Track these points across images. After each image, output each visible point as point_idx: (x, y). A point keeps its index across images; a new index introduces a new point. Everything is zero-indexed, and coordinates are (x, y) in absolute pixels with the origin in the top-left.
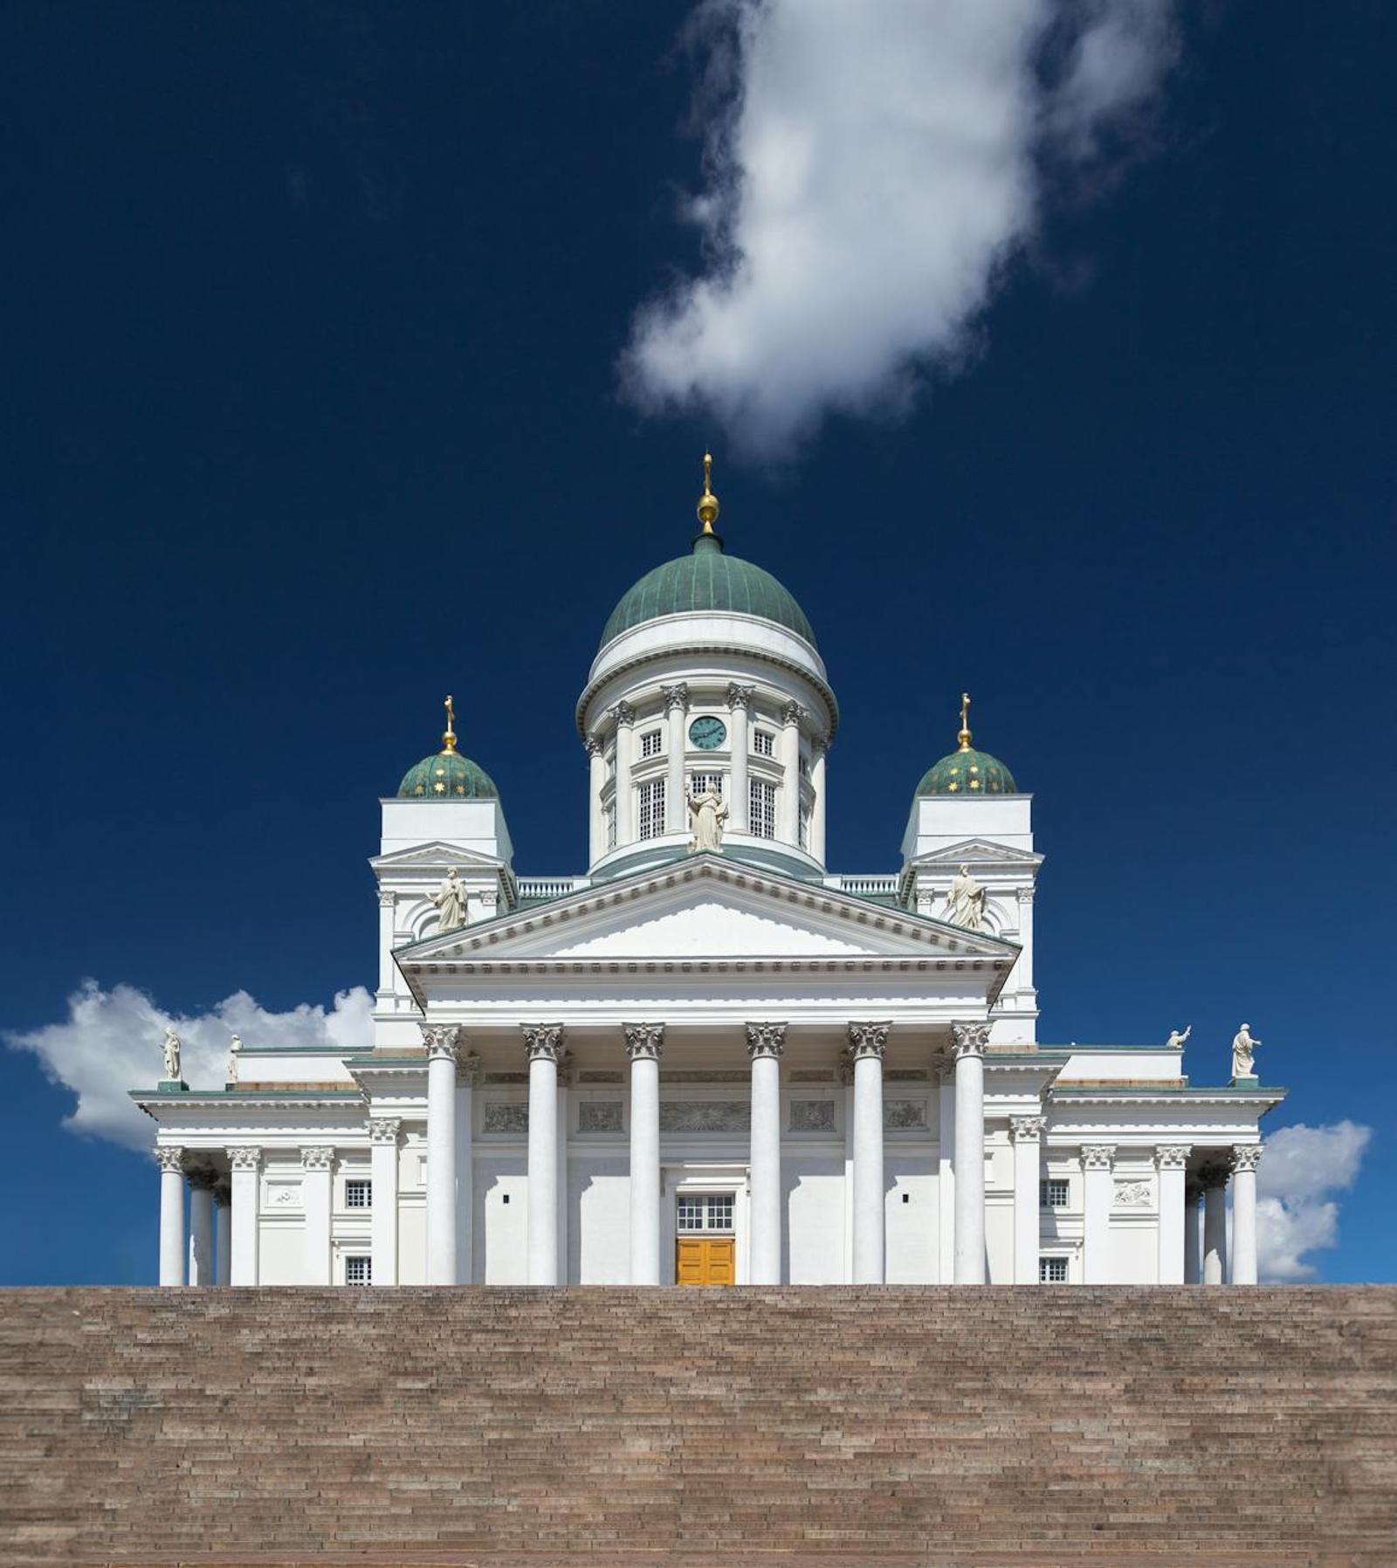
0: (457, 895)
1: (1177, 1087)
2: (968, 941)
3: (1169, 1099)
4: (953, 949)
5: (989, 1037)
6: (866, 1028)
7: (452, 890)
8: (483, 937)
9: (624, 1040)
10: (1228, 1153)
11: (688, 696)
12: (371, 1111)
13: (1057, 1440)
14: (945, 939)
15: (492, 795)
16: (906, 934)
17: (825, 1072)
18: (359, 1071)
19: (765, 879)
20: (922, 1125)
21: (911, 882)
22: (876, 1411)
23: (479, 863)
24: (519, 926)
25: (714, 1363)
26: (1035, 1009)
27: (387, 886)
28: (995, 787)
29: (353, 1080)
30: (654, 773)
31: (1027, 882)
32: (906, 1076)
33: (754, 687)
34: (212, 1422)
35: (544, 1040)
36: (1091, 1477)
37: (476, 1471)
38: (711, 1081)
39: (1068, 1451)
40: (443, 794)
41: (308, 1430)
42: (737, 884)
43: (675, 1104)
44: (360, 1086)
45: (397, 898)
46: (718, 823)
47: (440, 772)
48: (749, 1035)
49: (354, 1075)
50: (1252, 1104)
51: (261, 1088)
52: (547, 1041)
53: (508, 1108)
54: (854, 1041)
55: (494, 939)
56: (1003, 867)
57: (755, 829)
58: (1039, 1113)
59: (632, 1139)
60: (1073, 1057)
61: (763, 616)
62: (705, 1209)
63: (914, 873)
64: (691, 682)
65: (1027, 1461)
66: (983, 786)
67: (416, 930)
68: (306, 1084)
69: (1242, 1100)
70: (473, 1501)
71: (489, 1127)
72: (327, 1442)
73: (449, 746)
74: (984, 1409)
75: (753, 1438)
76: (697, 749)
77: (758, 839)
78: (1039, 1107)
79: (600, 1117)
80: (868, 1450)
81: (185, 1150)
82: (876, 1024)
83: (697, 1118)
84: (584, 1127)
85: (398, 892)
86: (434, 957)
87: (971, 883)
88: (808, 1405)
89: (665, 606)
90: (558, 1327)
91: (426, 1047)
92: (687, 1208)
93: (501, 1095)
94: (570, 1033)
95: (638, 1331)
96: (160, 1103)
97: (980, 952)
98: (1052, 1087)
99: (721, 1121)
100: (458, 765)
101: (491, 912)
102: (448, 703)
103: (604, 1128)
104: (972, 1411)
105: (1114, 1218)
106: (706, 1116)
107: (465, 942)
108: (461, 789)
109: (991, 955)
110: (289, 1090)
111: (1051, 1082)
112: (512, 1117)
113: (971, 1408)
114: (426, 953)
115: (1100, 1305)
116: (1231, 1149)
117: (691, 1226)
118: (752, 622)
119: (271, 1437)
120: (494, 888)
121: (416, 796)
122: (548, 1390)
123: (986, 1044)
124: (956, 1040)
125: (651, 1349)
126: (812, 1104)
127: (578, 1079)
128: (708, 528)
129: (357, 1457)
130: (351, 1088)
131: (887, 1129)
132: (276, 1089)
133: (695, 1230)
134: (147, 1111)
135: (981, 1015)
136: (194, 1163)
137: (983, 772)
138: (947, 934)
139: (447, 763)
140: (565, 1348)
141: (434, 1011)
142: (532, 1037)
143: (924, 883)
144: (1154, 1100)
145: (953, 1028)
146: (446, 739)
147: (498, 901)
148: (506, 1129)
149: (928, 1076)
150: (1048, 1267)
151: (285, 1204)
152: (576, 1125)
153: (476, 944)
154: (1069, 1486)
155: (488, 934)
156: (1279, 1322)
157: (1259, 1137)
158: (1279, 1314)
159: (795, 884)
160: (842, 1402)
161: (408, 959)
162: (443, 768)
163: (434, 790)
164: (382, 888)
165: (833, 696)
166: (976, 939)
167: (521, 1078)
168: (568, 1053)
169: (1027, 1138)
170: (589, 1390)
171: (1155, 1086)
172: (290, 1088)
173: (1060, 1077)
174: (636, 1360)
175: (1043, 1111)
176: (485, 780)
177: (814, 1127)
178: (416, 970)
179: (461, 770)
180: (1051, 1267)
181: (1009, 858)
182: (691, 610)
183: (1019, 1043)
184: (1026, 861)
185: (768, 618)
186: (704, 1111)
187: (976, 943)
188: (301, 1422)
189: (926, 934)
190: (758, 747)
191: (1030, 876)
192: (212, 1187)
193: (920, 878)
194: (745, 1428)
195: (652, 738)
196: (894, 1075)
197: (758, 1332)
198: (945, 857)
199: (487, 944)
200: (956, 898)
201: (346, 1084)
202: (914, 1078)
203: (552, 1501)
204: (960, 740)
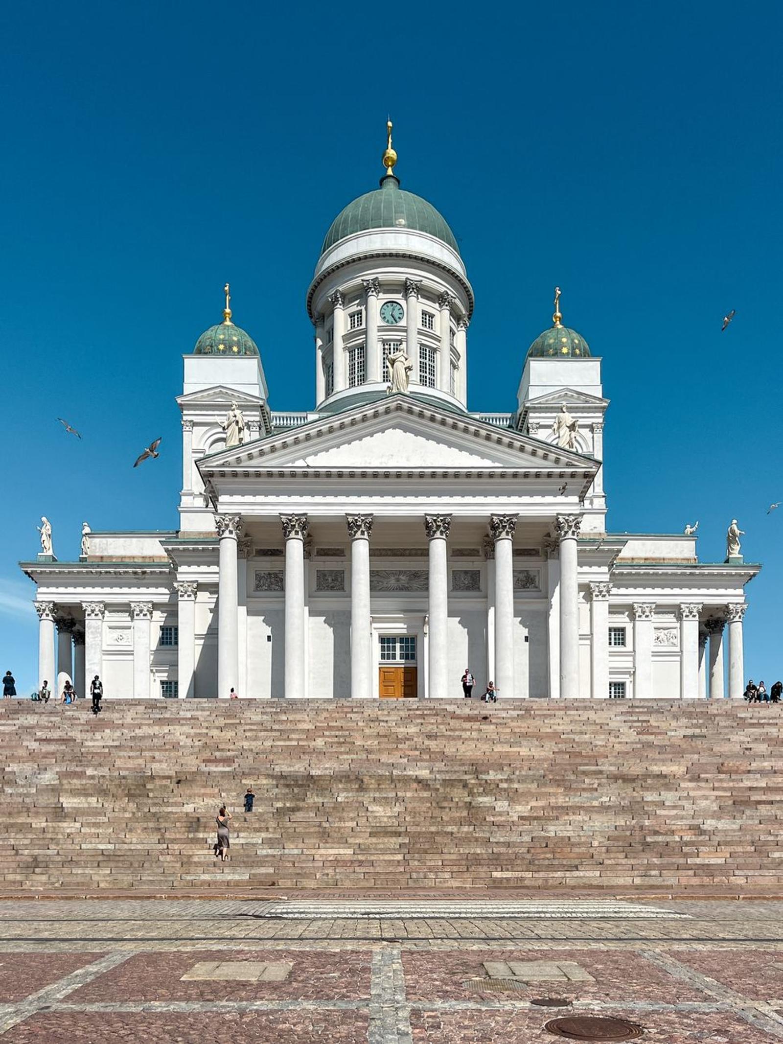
0: (237, 422)
1: (693, 563)
2: (568, 458)
3: (688, 571)
4: (558, 464)
5: (581, 525)
6: (502, 518)
7: (234, 418)
8: (255, 452)
9: (347, 526)
10: (725, 609)
11: (380, 286)
12: (178, 576)
13: (648, 806)
14: (552, 456)
15: (255, 353)
16: (527, 453)
17: (473, 550)
18: (170, 547)
19: (437, 413)
20: (536, 587)
21: (525, 418)
22: (529, 786)
23: (248, 401)
24: (278, 444)
25: (418, 753)
26: (604, 508)
27: (188, 416)
28: (578, 351)
29: (166, 554)
30: (359, 340)
31: (597, 418)
32: (526, 553)
33: (421, 281)
34: (92, 795)
35: (295, 525)
36: (673, 833)
37: (270, 830)
38: (401, 555)
39: (656, 814)
40: (224, 352)
41: (156, 801)
42: (419, 417)
43: (377, 571)
44: (171, 558)
45: (194, 424)
46: (406, 373)
47: (222, 337)
48: (427, 523)
49: (167, 550)
50: (740, 575)
51: (105, 560)
52: (297, 526)
53: (269, 574)
54: (494, 527)
55: (262, 453)
56: (583, 408)
57: (423, 381)
58: (608, 580)
59: (353, 596)
60: (629, 542)
61: (426, 232)
62: (398, 645)
63: (526, 412)
64: (381, 277)
65: (631, 822)
66: (570, 351)
67: (207, 448)
68: (134, 558)
69: (734, 572)
70: (270, 852)
71: (258, 587)
72: (170, 809)
73: (228, 319)
74: (599, 785)
75: (450, 806)
76: (385, 324)
77: (424, 387)
78: (608, 576)
79: (330, 579)
80: (525, 814)
81: (55, 604)
82: (508, 515)
83: (392, 582)
84: (320, 588)
85: (195, 421)
86: (223, 465)
87: (568, 418)
88: (484, 782)
89: (363, 225)
90: (314, 728)
91: (217, 530)
92: (386, 645)
93: (266, 564)
94: (311, 521)
95: (367, 731)
96: (39, 570)
97: (573, 465)
98: (615, 562)
99: (408, 583)
100: (233, 332)
101: (256, 436)
102: (227, 288)
103: (332, 588)
104: (591, 786)
105: (655, 654)
106: (398, 580)
107: (244, 455)
108: (235, 349)
109: (582, 468)
110: (122, 562)
111: (615, 559)
112: (273, 580)
113: (590, 784)
114: (218, 463)
115: (663, 713)
116: (727, 606)
117: (389, 658)
118: (420, 236)
119: (132, 806)
120: (257, 419)
121: (206, 353)
122: (313, 773)
123: (578, 530)
124: (559, 527)
125: (376, 742)
126: (466, 572)
127: (315, 554)
128: (390, 172)
129: (191, 820)
130: (163, 560)
131: (516, 590)
132: (114, 560)
133: (391, 661)
134: (30, 576)
135: (576, 510)
136: (61, 614)
137: (569, 341)
138: (554, 453)
139: (226, 331)
140: (320, 743)
141: (223, 504)
142: (287, 523)
143: (533, 418)
144: (679, 571)
145: (557, 519)
146: (226, 313)
147: (260, 429)
148: (269, 589)
149: (540, 553)
150: (613, 688)
151: (121, 643)
152: (315, 587)
153: (250, 457)
154: (660, 838)
155: (258, 449)
156: (777, 724)
157: (744, 598)
158: (775, 718)
159: (456, 416)
160: (506, 780)
161: (206, 467)
162: (224, 334)
163: (218, 349)
164: (185, 418)
165: (471, 289)
166: (572, 456)
167: (280, 553)
168: (309, 535)
169: (600, 598)
170: (340, 771)
171: (679, 562)
172: (124, 560)
173: (621, 555)
174: (368, 751)
175: (610, 579)
176: (250, 343)
177: (468, 588)
178: (211, 475)
179: (235, 335)
180: (615, 689)
181: (587, 402)
182: (380, 227)
183: (595, 531)
184: (598, 404)
185: (430, 234)
186: (397, 577)
187: (573, 460)
188: (151, 795)
189: (540, 452)
190: (424, 323)
191: (601, 415)
192: (72, 631)
193: (531, 415)
194: (445, 799)
195: (356, 317)
196: (519, 552)
197: (444, 730)
198: (547, 401)
199: (257, 457)
200: (559, 428)
201: (160, 557)
202: (530, 555)
203: (322, 851)
204: (554, 320)
